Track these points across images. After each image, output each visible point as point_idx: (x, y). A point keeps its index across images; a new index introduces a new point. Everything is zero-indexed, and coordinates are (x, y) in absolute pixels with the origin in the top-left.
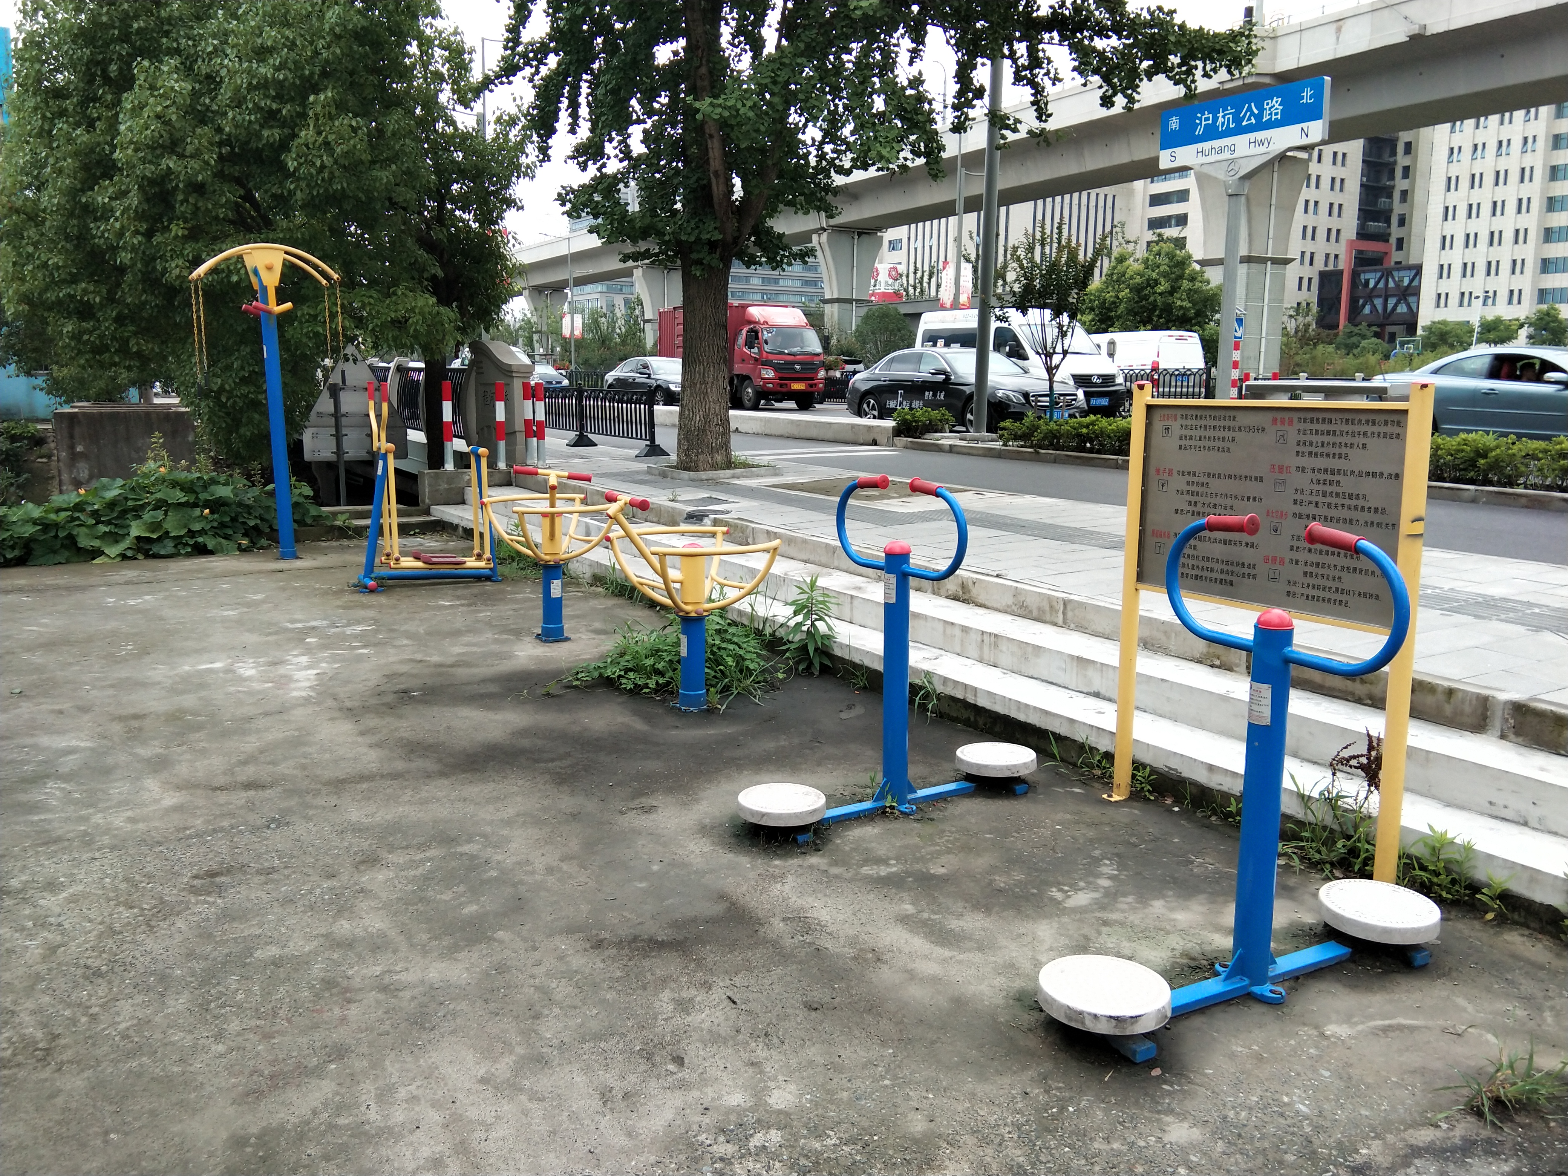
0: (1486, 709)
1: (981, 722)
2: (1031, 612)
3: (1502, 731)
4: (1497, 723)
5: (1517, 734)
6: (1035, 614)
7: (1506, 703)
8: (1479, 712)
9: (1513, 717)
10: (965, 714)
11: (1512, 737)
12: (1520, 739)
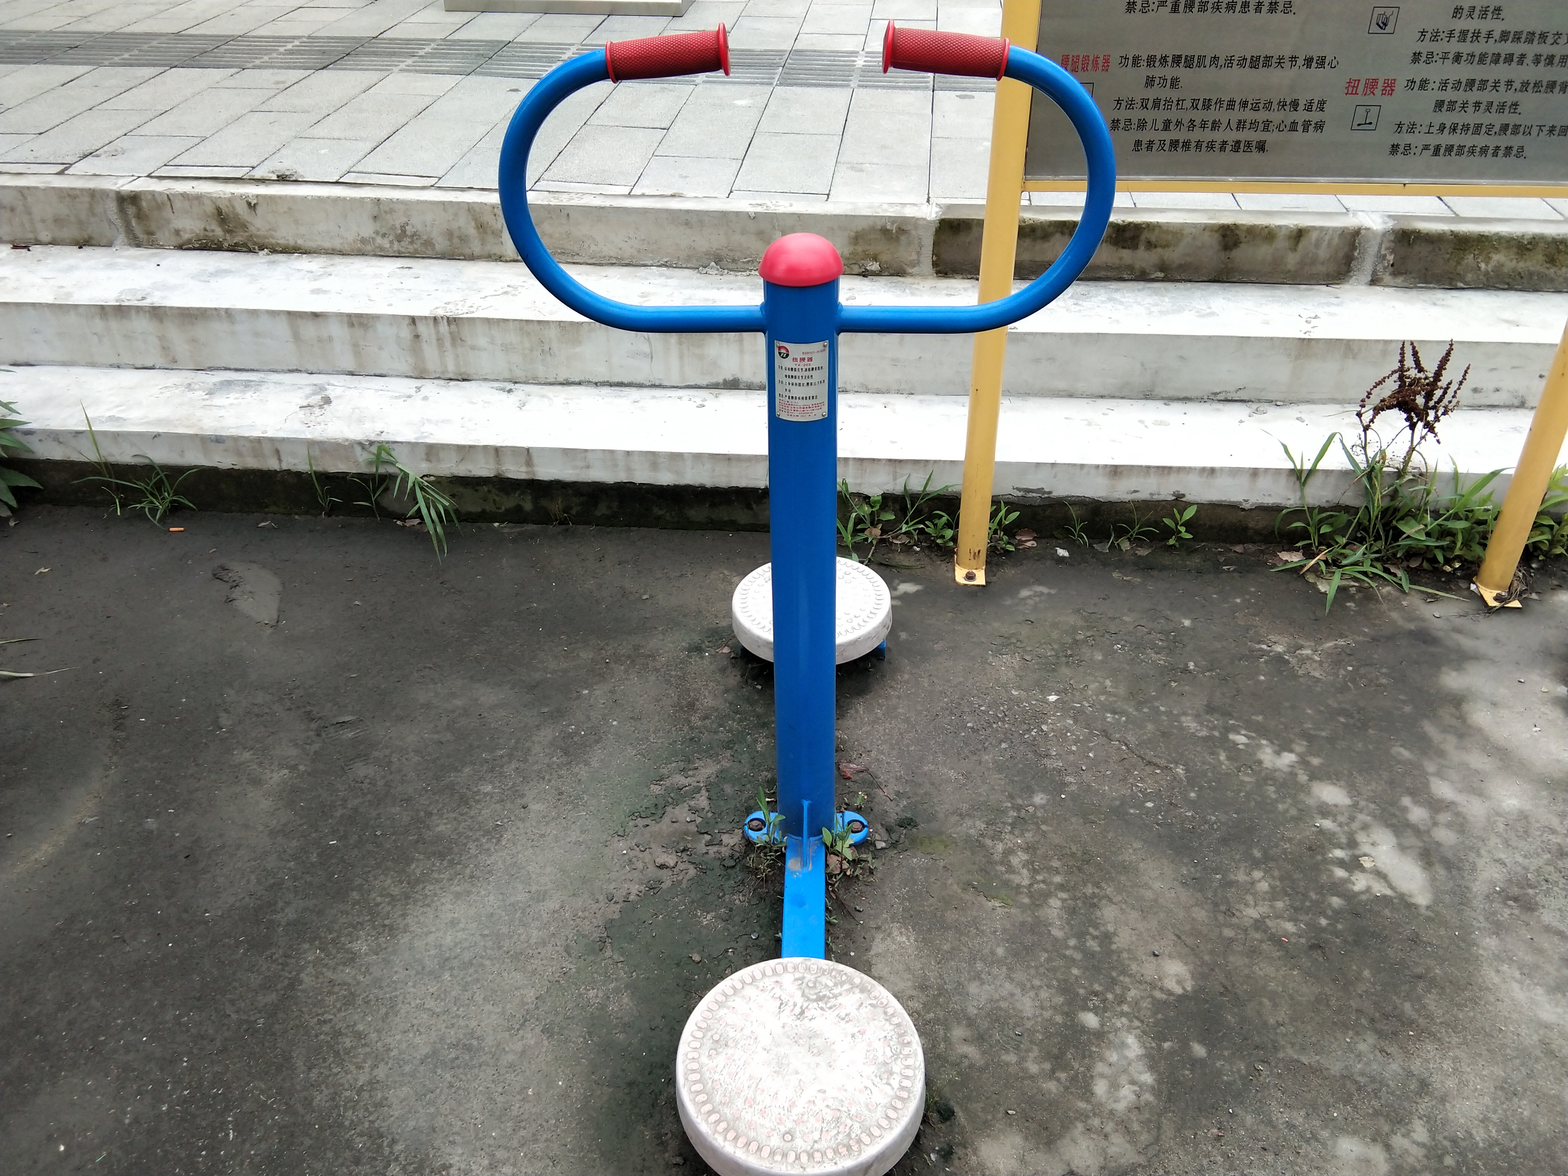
0: (1353, 247)
1: (556, 506)
2: (429, 243)
3: (1374, 273)
4: (1368, 265)
5: (1395, 274)
6: (441, 244)
7: (1385, 234)
8: (1341, 254)
9: (1393, 251)
10: (508, 503)
11: (1387, 278)
12: (1399, 280)
